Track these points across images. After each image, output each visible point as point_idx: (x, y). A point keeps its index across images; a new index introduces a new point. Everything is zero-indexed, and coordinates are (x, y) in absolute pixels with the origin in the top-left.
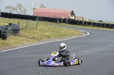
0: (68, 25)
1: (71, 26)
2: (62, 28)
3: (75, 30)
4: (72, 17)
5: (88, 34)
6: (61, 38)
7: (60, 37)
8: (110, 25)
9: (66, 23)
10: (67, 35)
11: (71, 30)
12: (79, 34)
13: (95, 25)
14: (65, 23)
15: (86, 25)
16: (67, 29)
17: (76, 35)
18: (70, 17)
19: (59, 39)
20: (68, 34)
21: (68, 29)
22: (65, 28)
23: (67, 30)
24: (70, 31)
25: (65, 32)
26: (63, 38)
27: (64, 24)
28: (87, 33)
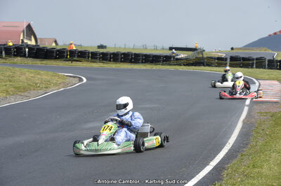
0: (30, 61)
1: (38, 62)
2: (17, 69)
3: (50, 73)
4: (31, 40)
5: (85, 80)
6: (23, 94)
7: (20, 93)
8: (132, 54)
9: (24, 56)
10: (36, 87)
11: (42, 72)
12: (64, 83)
13: (96, 58)
14: (21, 56)
15: (76, 58)
16: (32, 73)
17: (56, 84)
18: (25, 41)
19: (18, 97)
20: (36, 84)
21: (32, 71)
22: (26, 70)
23: (32, 75)
24: (39, 76)
25: (27, 79)
26: (26, 94)
27: (19, 58)
28: (81, 80)
